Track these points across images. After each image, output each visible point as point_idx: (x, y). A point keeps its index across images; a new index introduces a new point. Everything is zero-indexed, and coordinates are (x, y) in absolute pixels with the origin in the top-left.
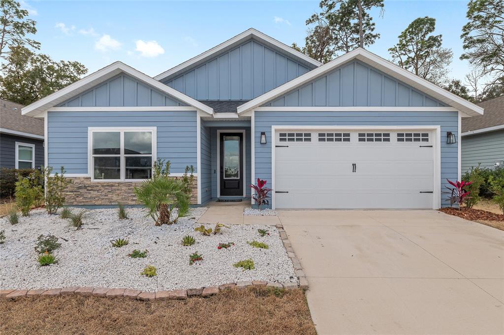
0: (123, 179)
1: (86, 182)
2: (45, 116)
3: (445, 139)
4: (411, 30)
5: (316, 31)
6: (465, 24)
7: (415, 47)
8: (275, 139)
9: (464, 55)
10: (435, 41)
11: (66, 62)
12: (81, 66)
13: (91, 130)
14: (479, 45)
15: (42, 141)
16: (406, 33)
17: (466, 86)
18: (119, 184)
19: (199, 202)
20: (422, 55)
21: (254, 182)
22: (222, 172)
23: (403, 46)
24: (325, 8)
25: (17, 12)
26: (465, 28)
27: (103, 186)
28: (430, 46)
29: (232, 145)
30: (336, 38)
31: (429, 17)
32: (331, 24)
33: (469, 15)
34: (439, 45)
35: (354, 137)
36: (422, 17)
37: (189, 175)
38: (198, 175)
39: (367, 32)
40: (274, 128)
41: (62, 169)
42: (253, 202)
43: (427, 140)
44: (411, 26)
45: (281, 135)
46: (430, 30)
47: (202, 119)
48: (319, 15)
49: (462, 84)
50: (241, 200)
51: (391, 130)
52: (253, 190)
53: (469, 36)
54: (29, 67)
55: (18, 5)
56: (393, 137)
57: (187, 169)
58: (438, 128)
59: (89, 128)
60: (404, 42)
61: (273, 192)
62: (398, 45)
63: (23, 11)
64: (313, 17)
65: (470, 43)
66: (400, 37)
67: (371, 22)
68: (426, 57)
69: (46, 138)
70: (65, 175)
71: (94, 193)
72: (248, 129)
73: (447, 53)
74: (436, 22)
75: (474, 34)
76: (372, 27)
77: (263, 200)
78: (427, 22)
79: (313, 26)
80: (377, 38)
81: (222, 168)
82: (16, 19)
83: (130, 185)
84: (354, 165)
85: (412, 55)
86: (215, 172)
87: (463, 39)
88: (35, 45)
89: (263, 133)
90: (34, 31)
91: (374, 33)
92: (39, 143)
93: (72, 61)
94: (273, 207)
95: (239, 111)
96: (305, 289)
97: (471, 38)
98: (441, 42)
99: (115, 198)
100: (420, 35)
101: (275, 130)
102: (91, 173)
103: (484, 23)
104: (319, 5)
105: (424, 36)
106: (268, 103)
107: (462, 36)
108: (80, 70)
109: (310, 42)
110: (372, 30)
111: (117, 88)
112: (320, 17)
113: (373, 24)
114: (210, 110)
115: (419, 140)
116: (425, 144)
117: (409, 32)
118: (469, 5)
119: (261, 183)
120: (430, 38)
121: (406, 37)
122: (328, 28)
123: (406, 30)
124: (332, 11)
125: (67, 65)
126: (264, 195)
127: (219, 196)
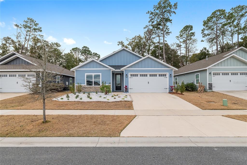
0: (93, 86)
1: (85, 86)
2: (75, 71)
3: (170, 76)
4: (184, 29)
5: (148, 30)
6: (203, 29)
7: (186, 36)
8: (129, 76)
9: (202, 40)
10: (193, 34)
11: (53, 43)
12: (58, 44)
13: (86, 74)
14: (208, 36)
15: (74, 77)
16: (182, 31)
17: (209, 50)
18: (93, 87)
19: (111, 91)
20: (189, 39)
21: (124, 86)
22: (116, 84)
23: (181, 36)
24: (151, 23)
25: (35, 24)
26: (202, 30)
27: (89, 87)
28: (191, 36)
29: (118, 77)
30: (155, 33)
31: (190, 25)
32: (153, 28)
33: (204, 25)
34: (194, 36)
35: (148, 75)
36: (188, 25)
37: (110, 85)
38: (111, 85)
39: (167, 31)
40: (129, 73)
41: (81, 83)
42: (124, 91)
43: (166, 76)
44: (184, 28)
45: (131, 75)
46: (191, 30)
47: (112, 71)
48: (148, 25)
49: (207, 49)
50: (121, 92)
51: (157, 74)
52: (124, 88)
53: (204, 33)
54: (39, 44)
55: (35, 22)
56: (158, 75)
57: (109, 83)
58: (168, 73)
59: (85, 74)
60: (182, 34)
61: (129, 89)
62: (179, 35)
63: (37, 24)
64: (146, 26)
65: (205, 35)
66: (180, 32)
67: (168, 28)
68: (190, 40)
69: (75, 77)
70: (81, 85)
71: (87, 89)
72: (123, 73)
73: (196, 40)
74: (193, 27)
75: (206, 32)
76: (168, 29)
77: (127, 90)
78: (190, 27)
79: (146, 29)
80: (170, 33)
81: (116, 83)
82: (34, 27)
83: (95, 87)
84: (148, 82)
85: (184, 39)
86: (114, 84)
87: (202, 34)
88: (41, 36)
89: (127, 75)
90: (41, 31)
91: (169, 31)
92: (73, 78)
93: (55, 43)
94: (129, 92)
95: (121, 70)
96: (132, 101)
97: (205, 34)
98: (195, 35)
99: (91, 90)
100: (188, 31)
101: (129, 74)
102: (86, 84)
103: (210, 28)
104: (148, 22)
105: (189, 32)
106: (128, 68)
107: (202, 33)
108: (58, 45)
109: (145, 34)
110: (169, 30)
111: (92, 64)
112: (149, 26)
113: (169, 28)
114: (114, 70)
115: (164, 76)
116: (166, 77)
117: (183, 30)
118: (203, 22)
119: (126, 86)
120: (191, 33)
121: (182, 32)
122: (152, 29)
123: (182, 30)
124: (153, 24)
125: (54, 44)
126: (127, 89)
127: (115, 90)
